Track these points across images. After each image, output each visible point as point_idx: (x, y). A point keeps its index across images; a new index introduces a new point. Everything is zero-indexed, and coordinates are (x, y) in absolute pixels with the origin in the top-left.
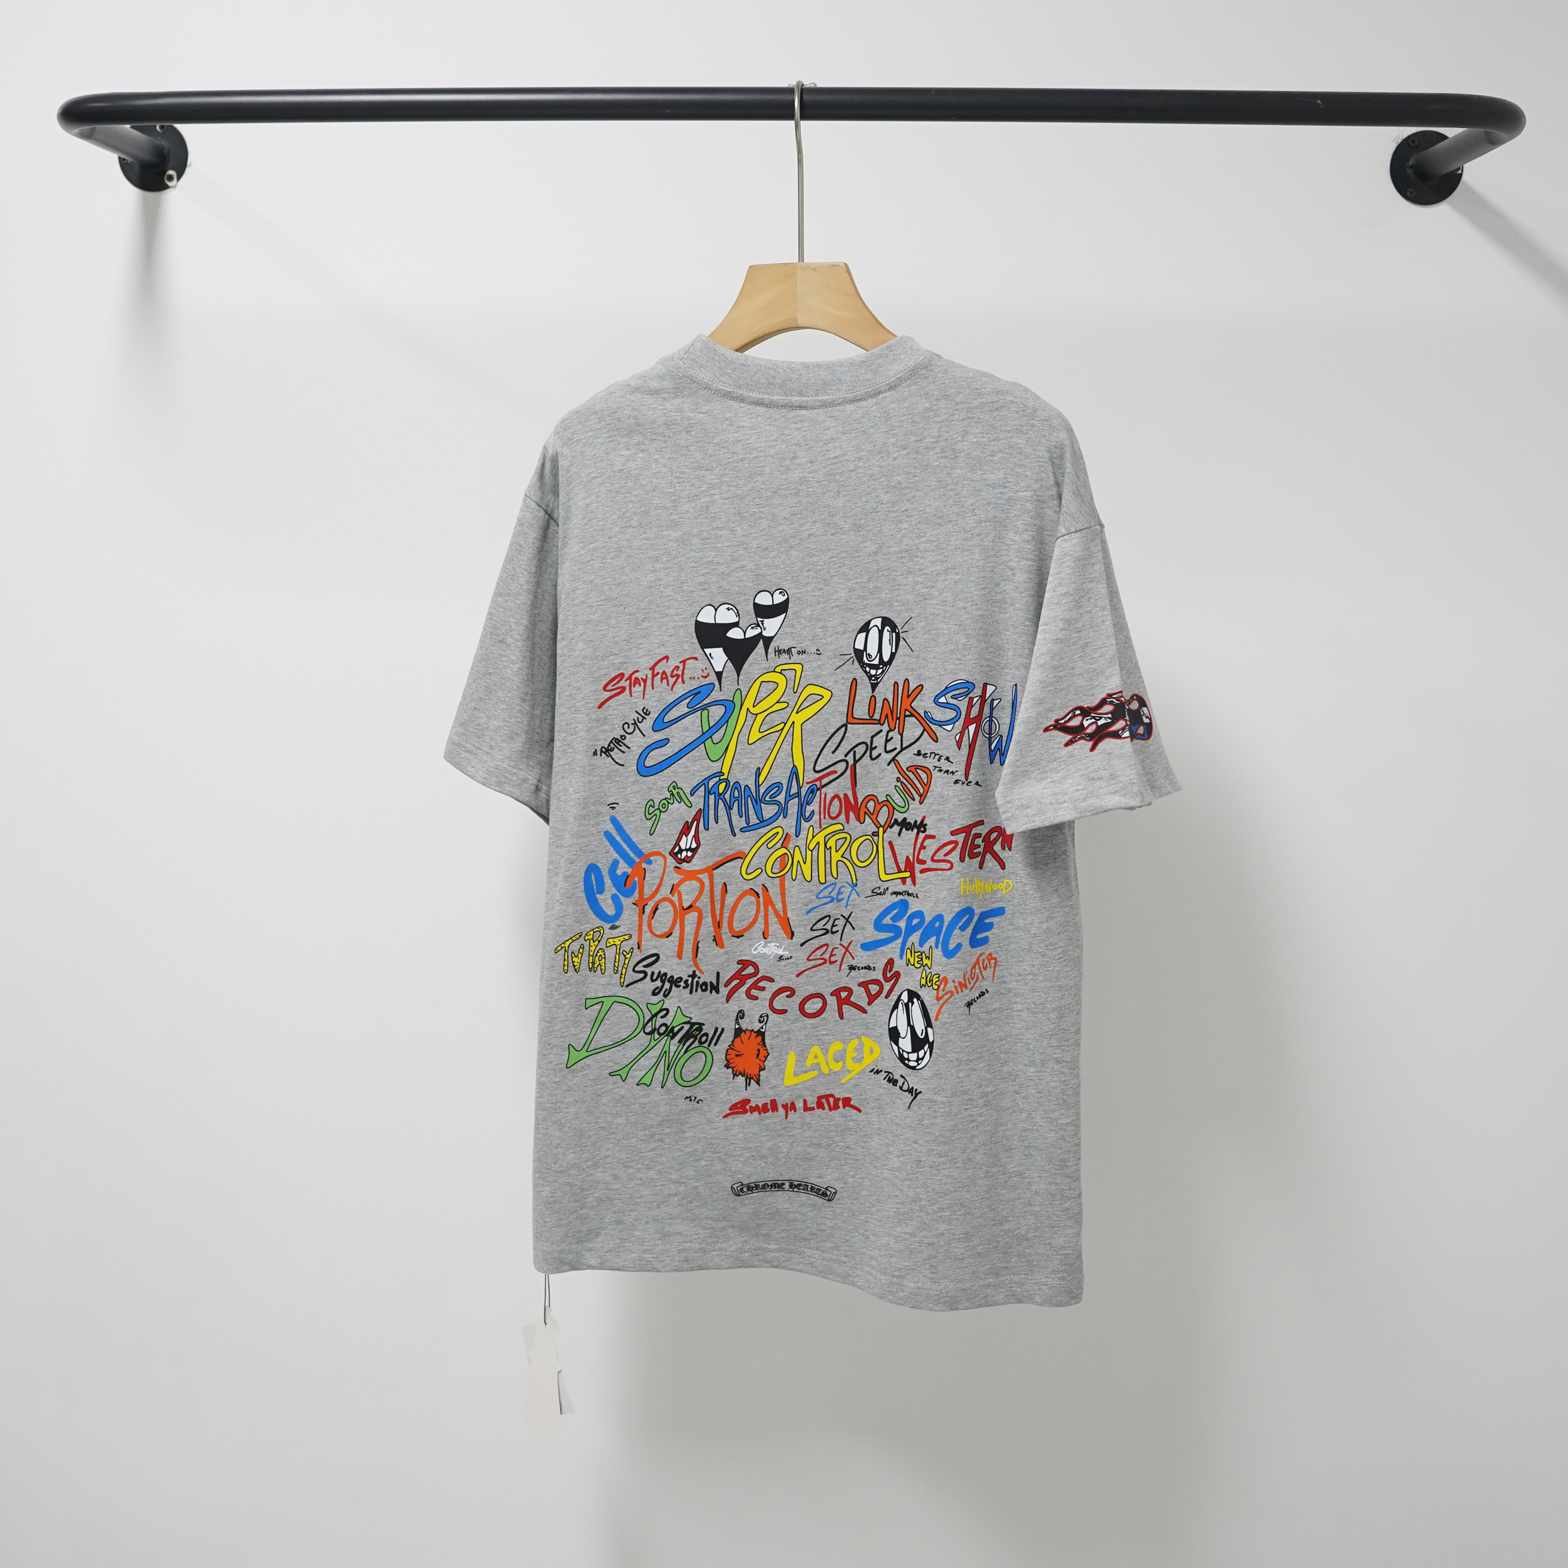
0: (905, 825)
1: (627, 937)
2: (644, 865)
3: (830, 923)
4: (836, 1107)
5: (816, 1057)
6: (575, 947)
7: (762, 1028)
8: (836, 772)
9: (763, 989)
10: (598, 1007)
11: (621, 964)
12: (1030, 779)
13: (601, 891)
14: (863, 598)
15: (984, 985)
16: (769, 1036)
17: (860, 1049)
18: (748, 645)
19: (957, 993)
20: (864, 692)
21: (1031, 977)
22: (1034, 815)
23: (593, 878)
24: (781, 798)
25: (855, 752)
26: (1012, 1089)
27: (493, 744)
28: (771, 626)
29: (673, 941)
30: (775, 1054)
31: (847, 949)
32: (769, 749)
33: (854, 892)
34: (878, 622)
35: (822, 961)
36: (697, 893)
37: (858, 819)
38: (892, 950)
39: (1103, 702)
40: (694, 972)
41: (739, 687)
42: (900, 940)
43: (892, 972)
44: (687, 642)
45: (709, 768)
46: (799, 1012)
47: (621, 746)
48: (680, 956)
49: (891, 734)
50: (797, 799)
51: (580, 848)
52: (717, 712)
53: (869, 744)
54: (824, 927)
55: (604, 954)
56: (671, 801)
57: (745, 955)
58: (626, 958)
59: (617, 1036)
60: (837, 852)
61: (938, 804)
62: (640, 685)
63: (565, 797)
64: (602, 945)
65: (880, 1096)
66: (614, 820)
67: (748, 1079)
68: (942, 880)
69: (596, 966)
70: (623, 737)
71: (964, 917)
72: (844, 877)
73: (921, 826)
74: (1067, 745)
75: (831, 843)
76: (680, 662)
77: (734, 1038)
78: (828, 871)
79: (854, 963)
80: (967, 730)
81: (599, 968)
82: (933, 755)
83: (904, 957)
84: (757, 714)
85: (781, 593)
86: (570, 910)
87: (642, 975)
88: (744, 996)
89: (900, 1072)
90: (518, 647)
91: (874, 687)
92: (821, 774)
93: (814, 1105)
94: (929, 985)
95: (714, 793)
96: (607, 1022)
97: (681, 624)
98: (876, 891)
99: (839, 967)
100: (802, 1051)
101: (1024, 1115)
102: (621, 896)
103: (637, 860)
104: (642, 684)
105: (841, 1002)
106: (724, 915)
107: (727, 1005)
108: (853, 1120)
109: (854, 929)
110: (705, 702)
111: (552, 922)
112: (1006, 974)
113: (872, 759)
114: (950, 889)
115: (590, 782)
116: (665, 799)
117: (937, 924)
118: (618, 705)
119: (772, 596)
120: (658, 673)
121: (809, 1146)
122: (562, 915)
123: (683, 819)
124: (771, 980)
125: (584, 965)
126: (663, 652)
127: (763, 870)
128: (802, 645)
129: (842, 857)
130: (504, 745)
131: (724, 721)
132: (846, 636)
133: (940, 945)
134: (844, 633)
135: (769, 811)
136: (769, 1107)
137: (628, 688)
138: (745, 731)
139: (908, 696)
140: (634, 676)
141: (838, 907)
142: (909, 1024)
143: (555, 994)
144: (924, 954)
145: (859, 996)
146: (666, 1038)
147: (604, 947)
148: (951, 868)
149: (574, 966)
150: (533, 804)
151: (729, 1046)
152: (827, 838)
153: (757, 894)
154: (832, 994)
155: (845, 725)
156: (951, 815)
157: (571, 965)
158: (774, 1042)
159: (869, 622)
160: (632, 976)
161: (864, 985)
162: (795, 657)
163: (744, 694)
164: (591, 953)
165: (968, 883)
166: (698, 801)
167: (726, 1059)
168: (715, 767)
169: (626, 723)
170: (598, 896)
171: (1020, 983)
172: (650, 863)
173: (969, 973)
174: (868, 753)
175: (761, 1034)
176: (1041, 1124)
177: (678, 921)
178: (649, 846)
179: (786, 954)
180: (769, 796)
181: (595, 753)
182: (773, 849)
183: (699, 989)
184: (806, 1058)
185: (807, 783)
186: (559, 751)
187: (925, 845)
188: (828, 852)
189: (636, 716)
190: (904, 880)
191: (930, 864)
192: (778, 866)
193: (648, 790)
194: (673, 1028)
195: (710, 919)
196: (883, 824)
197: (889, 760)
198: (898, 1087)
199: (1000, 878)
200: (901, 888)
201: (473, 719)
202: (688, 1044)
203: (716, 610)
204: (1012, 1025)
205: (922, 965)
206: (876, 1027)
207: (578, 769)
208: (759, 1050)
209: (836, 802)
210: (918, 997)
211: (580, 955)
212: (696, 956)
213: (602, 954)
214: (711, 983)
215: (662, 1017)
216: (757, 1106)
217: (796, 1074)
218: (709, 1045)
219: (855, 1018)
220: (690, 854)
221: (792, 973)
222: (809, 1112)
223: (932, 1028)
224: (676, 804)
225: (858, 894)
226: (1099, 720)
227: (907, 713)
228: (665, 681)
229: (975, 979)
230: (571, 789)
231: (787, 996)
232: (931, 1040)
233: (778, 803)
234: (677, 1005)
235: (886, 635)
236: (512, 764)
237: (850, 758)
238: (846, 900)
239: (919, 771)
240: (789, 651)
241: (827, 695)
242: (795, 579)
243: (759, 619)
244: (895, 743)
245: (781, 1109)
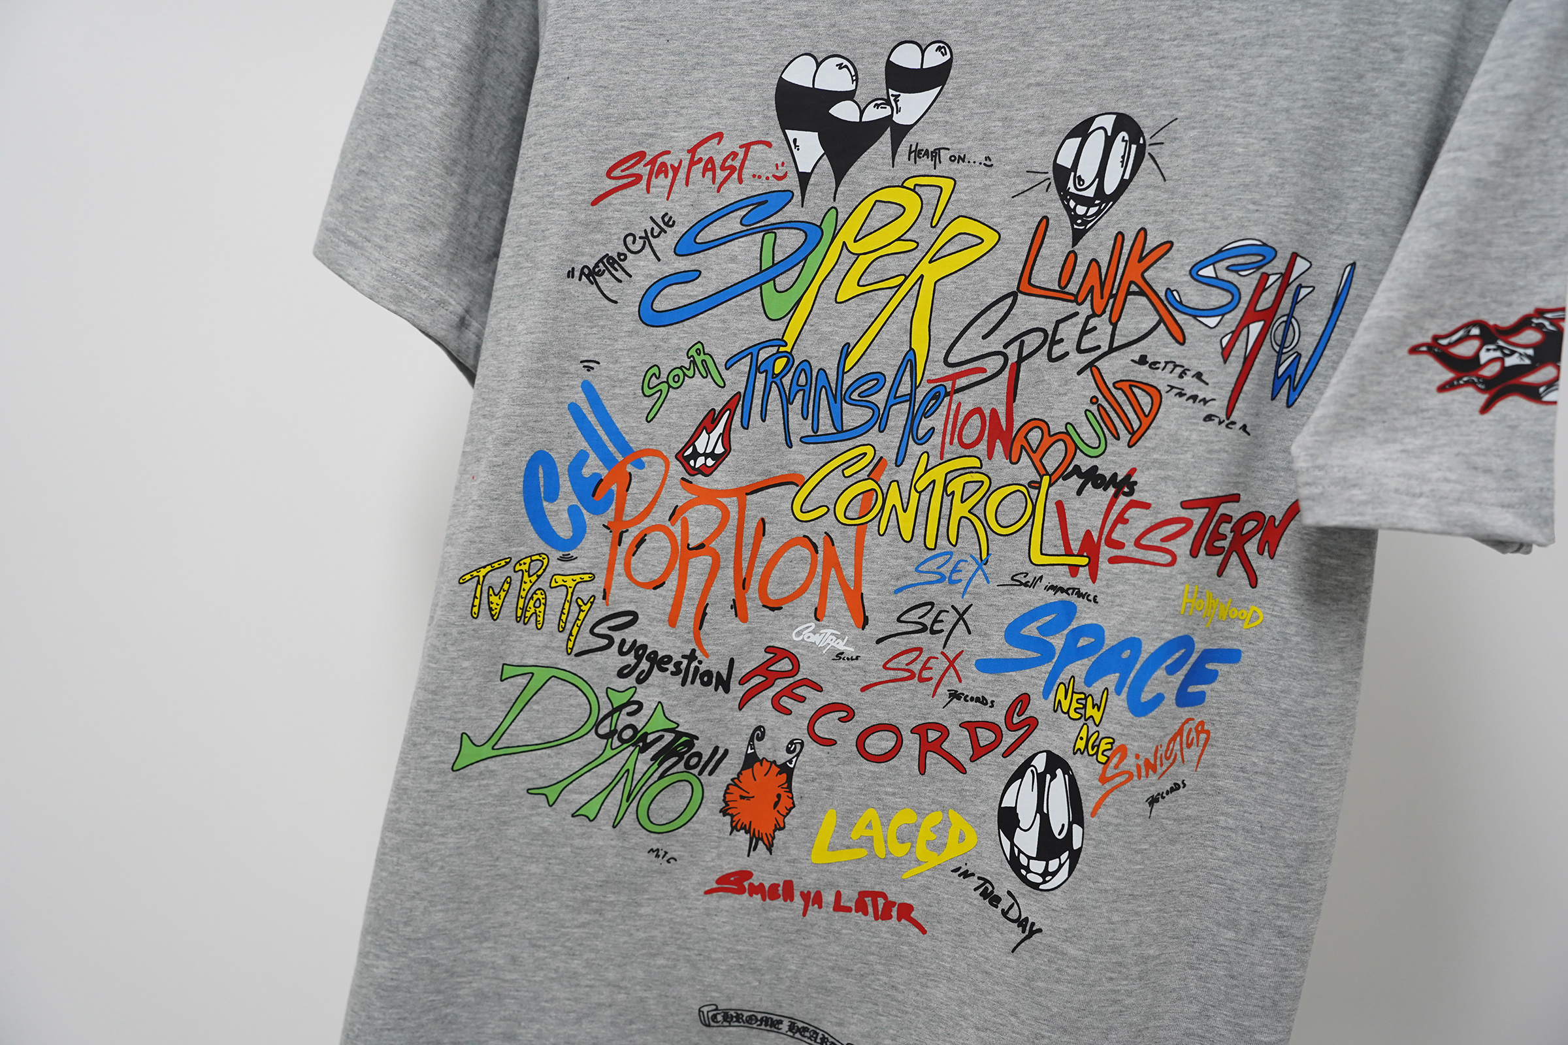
0: (1093, 478)
1: (586, 577)
2: (630, 468)
3: (932, 615)
4: (886, 916)
5: (869, 826)
6: (496, 579)
7: (790, 761)
8: (984, 370)
9: (802, 699)
10: (523, 681)
11: (571, 618)
12: (1364, 434)
13: (553, 496)
14: (1089, 75)
15: (1181, 772)
16: (799, 776)
17: (943, 829)
18: (865, 134)
19: (1139, 777)
20: (1057, 244)
21: (1264, 779)
22: (1365, 503)
23: (541, 475)
24: (880, 398)
25: (1022, 343)
26: (1185, 958)
27: (391, 233)
28: (911, 107)
29: (664, 597)
30: (804, 808)
31: (952, 663)
32: (870, 315)
33: (980, 572)
34: (1108, 122)
35: (907, 674)
36: (716, 526)
37: (1008, 455)
38: (1032, 680)
39: (1524, 323)
40: (694, 651)
41: (835, 205)
42: (1048, 667)
43: (1023, 717)
44: (758, 113)
45: (763, 330)
46: (855, 749)
47: (616, 270)
48: (673, 621)
49: (1093, 322)
50: (907, 405)
51: (525, 423)
52: (790, 240)
53: (1050, 333)
54: (920, 620)
55: (546, 598)
56: (690, 373)
57: (780, 640)
58: (581, 611)
59: (550, 732)
60: (962, 502)
61: (1167, 452)
62: (666, 176)
63: (508, 339)
64: (543, 583)
65: (963, 915)
66: (588, 388)
67: (755, 839)
68: (1150, 581)
69: (528, 614)
70: (622, 257)
71: (1177, 651)
72: (968, 546)
73: (1124, 485)
74: (1442, 388)
75: (956, 486)
76: (741, 147)
77: (743, 769)
78: (943, 530)
79: (960, 688)
80: (1245, 330)
81: (533, 619)
82: (1170, 366)
83: (1052, 696)
84: (859, 255)
85: (939, 49)
86: (494, 519)
87: (605, 642)
88: (769, 704)
89: (1008, 886)
90: (446, 77)
91: (1077, 236)
92: (957, 370)
93: (852, 905)
94: (1091, 752)
95: (766, 371)
96: (535, 707)
97: (753, 80)
98: (1020, 578)
99: (933, 689)
100: (851, 812)
101: (1195, 1008)
102: (584, 511)
103: (620, 458)
104: (671, 175)
105: (926, 747)
106: (755, 570)
107: (738, 714)
108: (910, 945)
109: (969, 632)
110: (772, 220)
111: (460, 535)
112: (1219, 763)
113: (1051, 359)
114: (1164, 599)
115: (555, 319)
116: (681, 368)
117: (1126, 654)
118: (623, 204)
119: (923, 52)
120: (700, 160)
121: (833, 969)
122: (477, 525)
123: (706, 404)
124: (819, 688)
125: (508, 610)
126: (716, 125)
127: (831, 510)
128: (959, 146)
129: (969, 512)
130: (408, 236)
131: (800, 257)
132: (1044, 139)
133: (1126, 690)
134: (1042, 134)
135: (854, 416)
136: (781, 892)
137: (645, 178)
138: (834, 280)
139: (1141, 259)
140: (660, 160)
141: (950, 592)
142: (1039, 809)
143: (451, 649)
144: (1090, 699)
145: (959, 744)
146: (632, 748)
147: (546, 586)
148: (1172, 563)
149: (491, 609)
150: (452, 346)
151: (732, 780)
152: (950, 477)
153: (815, 546)
154: (913, 731)
155: (1014, 295)
156: (1187, 472)
157: (485, 606)
158: (808, 788)
159: (1092, 120)
160: (586, 640)
161: (971, 727)
162: (945, 166)
163: (842, 217)
164: (523, 594)
165: (1195, 595)
166: (736, 379)
167: (724, 800)
168: (774, 330)
169: (631, 234)
170: (545, 504)
171: (1240, 784)
172: (641, 466)
173: (1164, 748)
174: (1046, 348)
175: (787, 771)
176: (1223, 1032)
177: (677, 566)
178: (642, 438)
179: (850, 650)
180: (858, 392)
181: (571, 274)
182: (852, 480)
183: (698, 681)
184: (853, 825)
185: (929, 381)
186: (506, 263)
187: (1126, 516)
188: (947, 500)
189: (649, 225)
190: (1074, 570)
191: (1130, 550)
192: (858, 509)
193: (653, 349)
194: (646, 734)
195: (731, 572)
196: (1050, 470)
197: (1082, 365)
198: (999, 910)
199: (1245, 600)
200: (1067, 581)
201: (357, 188)
202: (666, 765)
203: (818, 65)
204: (1209, 849)
205: (1083, 716)
206: (978, 801)
207: (538, 295)
208: (779, 796)
209: (976, 420)
210: (1067, 769)
211: (503, 594)
212: (700, 628)
213: (541, 597)
214: (718, 673)
215: (629, 714)
216: (761, 885)
217: (832, 848)
218: (701, 773)
219: (946, 777)
220: (710, 462)
221: (854, 683)
222: (841, 913)
223: (1082, 825)
224: (698, 379)
225: (987, 578)
226: (1508, 355)
227: (1133, 288)
228: (709, 174)
229: (1171, 761)
230: (520, 327)
231: (840, 719)
232: (1076, 846)
233: (873, 407)
234: (658, 700)
235: (1119, 147)
236: (421, 270)
237: (1013, 352)
238: (964, 583)
239: (1136, 390)
240: (935, 155)
241: (990, 238)
242: (970, 27)
243: (891, 92)
244: (1101, 337)
245: (798, 899)
